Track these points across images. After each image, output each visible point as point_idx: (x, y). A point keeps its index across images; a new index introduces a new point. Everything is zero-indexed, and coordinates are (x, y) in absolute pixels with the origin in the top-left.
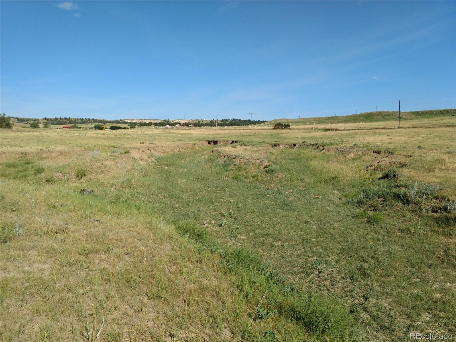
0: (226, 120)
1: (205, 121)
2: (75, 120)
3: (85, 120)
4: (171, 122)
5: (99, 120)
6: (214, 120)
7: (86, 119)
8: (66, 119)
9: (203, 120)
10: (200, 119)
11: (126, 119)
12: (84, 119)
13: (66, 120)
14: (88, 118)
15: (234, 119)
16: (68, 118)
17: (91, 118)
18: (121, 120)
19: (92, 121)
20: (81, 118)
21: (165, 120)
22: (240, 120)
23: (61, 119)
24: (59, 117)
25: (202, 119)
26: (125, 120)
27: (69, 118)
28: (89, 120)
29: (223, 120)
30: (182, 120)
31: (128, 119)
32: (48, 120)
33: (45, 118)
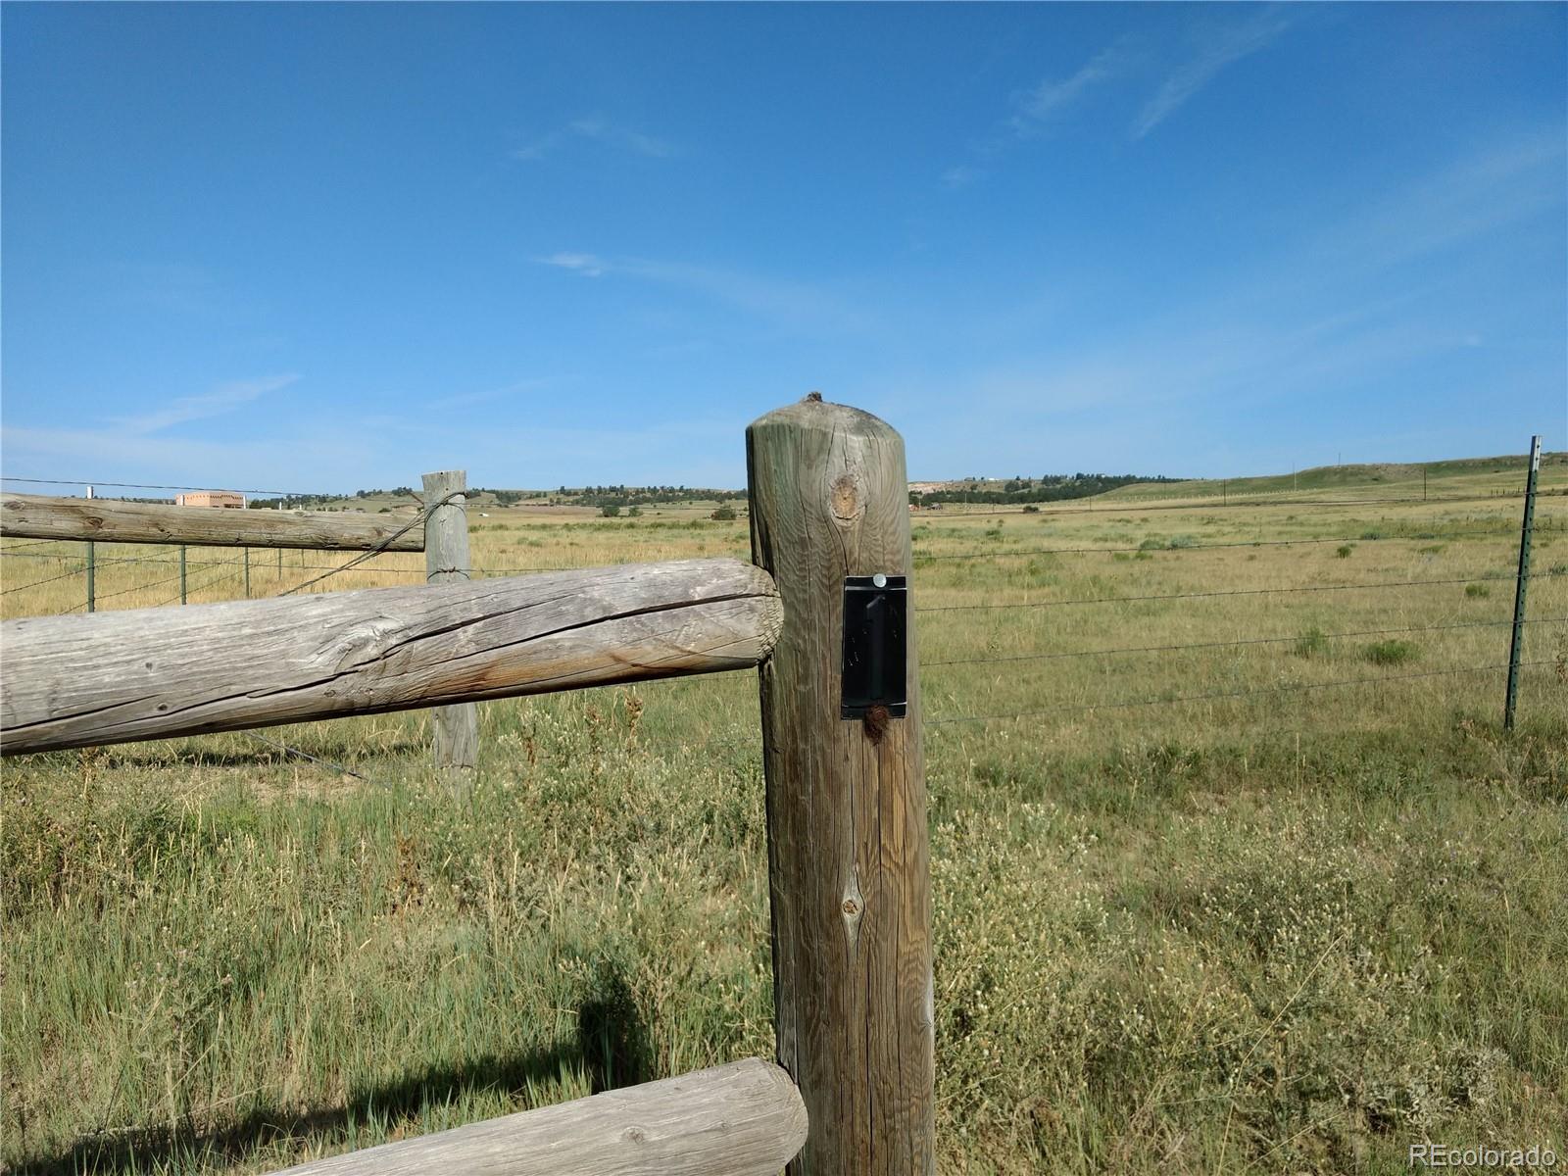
0: (1057, 480)
1: (992, 482)
2: (638, 492)
3: (661, 491)
5: (697, 491)
6: (1018, 479)
7: (662, 487)
8: (613, 489)
9: (985, 479)
10: (978, 479)
12: (658, 488)
13: (613, 495)
14: (667, 486)
15: (1079, 476)
16: (618, 486)
17: (677, 488)
19: (681, 494)
20: (652, 487)
22: (1099, 478)
23: (600, 490)
24: (595, 487)
25: (983, 479)
27: (623, 487)
28: (672, 490)
29: (1046, 480)
32: (568, 494)
33: (563, 488)
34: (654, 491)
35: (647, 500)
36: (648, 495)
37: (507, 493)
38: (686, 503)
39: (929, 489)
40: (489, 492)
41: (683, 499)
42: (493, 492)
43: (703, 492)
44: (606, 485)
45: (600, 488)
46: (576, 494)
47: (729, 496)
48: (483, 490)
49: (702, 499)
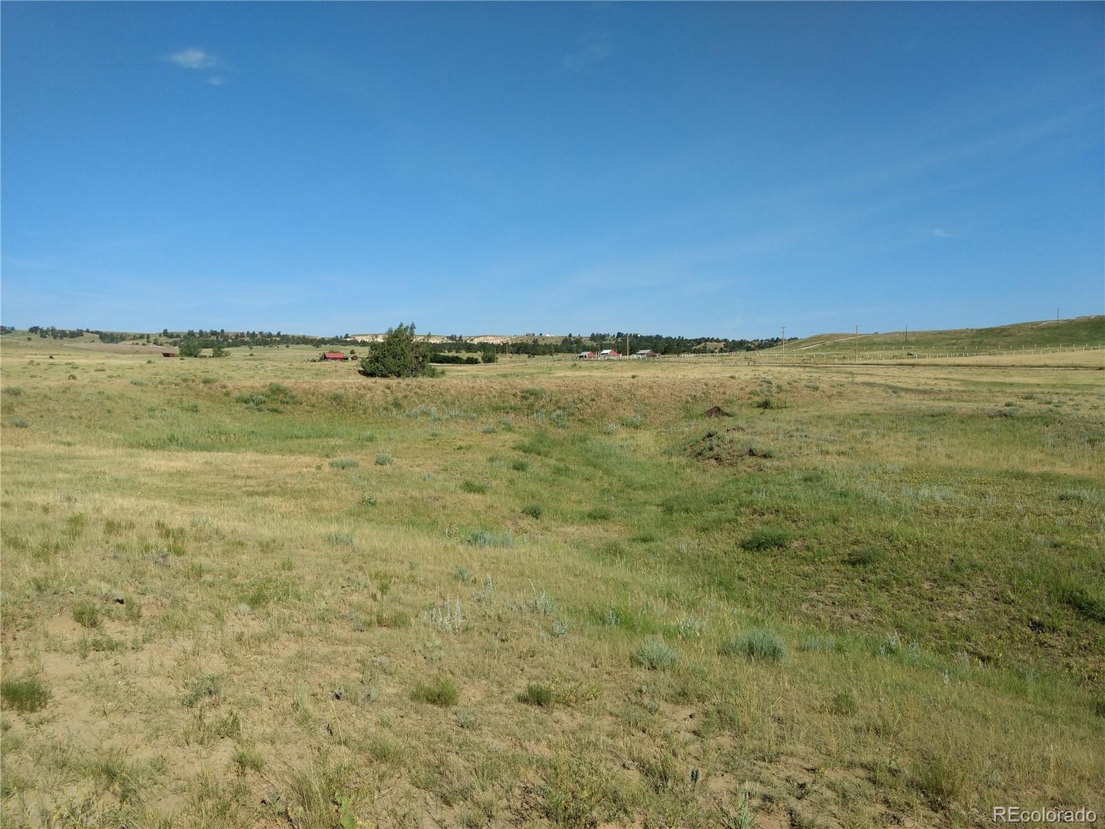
0: (602, 337)
1: (548, 338)
2: (237, 336)
3: (259, 336)
4: (468, 341)
5: (293, 337)
6: (570, 335)
7: (261, 333)
8: (214, 333)
9: (543, 335)
10: (538, 334)
11: (359, 335)
12: (257, 333)
13: (214, 338)
14: (266, 331)
15: (619, 335)
16: (219, 331)
17: (275, 333)
18: (347, 336)
19: (278, 339)
20: (251, 332)
21: (452, 338)
22: (636, 337)
24: (196, 331)
25: (541, 334)
26: (356, 335)
27: (222, 331)
28: (270, 335)
29: (593, 338)
30: (493, 336)
31: (363, 335)
32: (171, 336)
33: (165, 332)
34: (253, 335)
35: (245, 343)
36: (247, 339)
37: (112, 334)
38: (283, 346)
39: (497, 341)
40: (92, 332)
41: (279, 343)
42: (97, 333)
43: (299, 338)
44: (207, 330)
45: (201, 332)
46: (178, 336)
47: (323, 342)
48: (88, 331)
49: (298, 343)
